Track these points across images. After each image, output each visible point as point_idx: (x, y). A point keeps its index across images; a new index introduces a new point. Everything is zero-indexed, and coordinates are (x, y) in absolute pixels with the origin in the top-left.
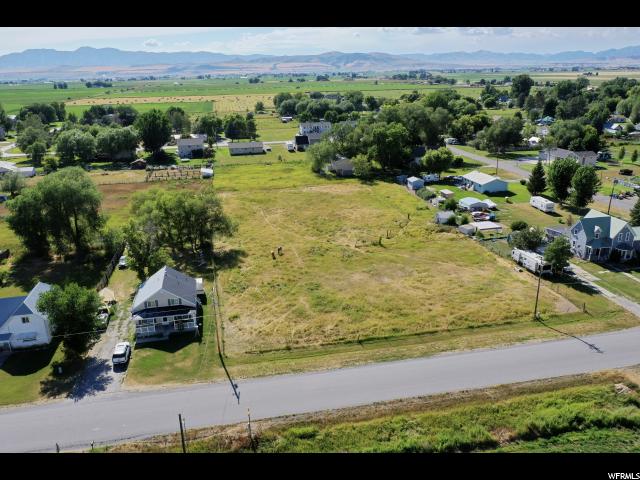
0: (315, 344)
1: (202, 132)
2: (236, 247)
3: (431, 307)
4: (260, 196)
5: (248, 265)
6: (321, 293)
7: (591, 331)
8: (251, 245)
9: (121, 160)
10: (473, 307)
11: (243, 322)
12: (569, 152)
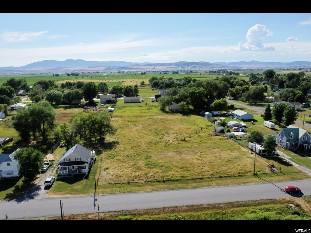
0: (142, 181)
1: (113, 93)
2: (115, 140)
3: (203, 168)
4: (133, 119)
5: (119, 148)
6: (151, 160)
11: (111, 171)
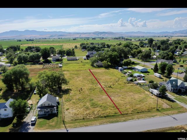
0: (92, 117)
1: (59, 54)
2: (68, 88)
3: (126, 106)
4: (76, 73)
5: (72, 93)
6: (93, 102)
7: (174, 113)
8: (73, 87)
9: (36, 62)
10: (138, 106)
11: (70, 110)
12: (165, 60)
